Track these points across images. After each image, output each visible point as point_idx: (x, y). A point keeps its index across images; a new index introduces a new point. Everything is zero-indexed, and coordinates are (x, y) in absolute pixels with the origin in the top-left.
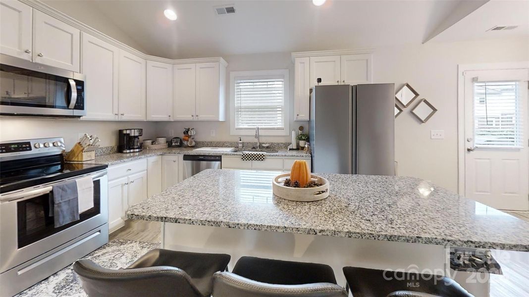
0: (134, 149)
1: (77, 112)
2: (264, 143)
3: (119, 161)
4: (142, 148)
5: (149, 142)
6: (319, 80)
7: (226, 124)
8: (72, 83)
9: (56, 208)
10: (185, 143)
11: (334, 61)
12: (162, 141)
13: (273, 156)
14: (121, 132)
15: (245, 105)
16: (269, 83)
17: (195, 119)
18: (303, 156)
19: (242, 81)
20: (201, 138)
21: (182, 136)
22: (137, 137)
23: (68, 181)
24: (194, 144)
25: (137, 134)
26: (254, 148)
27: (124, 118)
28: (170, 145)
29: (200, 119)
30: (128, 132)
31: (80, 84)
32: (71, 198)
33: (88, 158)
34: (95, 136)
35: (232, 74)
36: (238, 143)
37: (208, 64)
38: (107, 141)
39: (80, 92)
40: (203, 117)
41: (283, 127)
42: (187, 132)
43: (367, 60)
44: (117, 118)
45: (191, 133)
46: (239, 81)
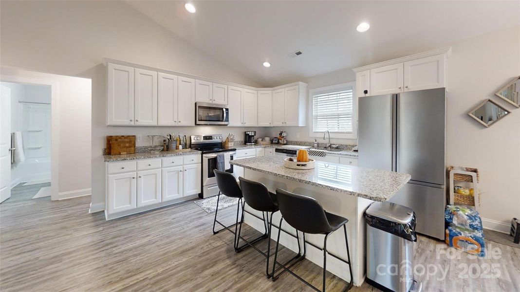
0: (251, 143)
1: (226, 123)
2: (334, 145)
3: (241, 148)
4: (256, 143)
5: (261, 139)
6: (366, 92)
7: (306, 128)
8: (224, 110)
9: (218, 165)
10: (280, 141)
11: (397, 69)
12: (267, 139)
13: (331, 153)
14: (245, 132)
15: (320, 114)
16: (341, 95)
17: (284, 125)
18: (355, 156)
19: (318, 95)
20: (290, 139)
21: (278, 136)
22: (253, 136)
23: (221, 153)
24: (285, 142)
25: (253, 134)
26: (325, 148)
27: (246, 125)
28: (272, 142)
29: (287, 125)
30: (249, 133)
31: (227, 109)
32: (222, 161)
33: (231, 145)
34: (233, 134)
35: (311, 91)
36: (314, 143)
37: (293, 87)
38: (239, 137)
39: (227, 113)
40: (289, 124)
41: (351, 131)
42: (281, 134)
43: (438, 61)
44: (242, 125)
45: (284, 134)
46: (316, 96)
